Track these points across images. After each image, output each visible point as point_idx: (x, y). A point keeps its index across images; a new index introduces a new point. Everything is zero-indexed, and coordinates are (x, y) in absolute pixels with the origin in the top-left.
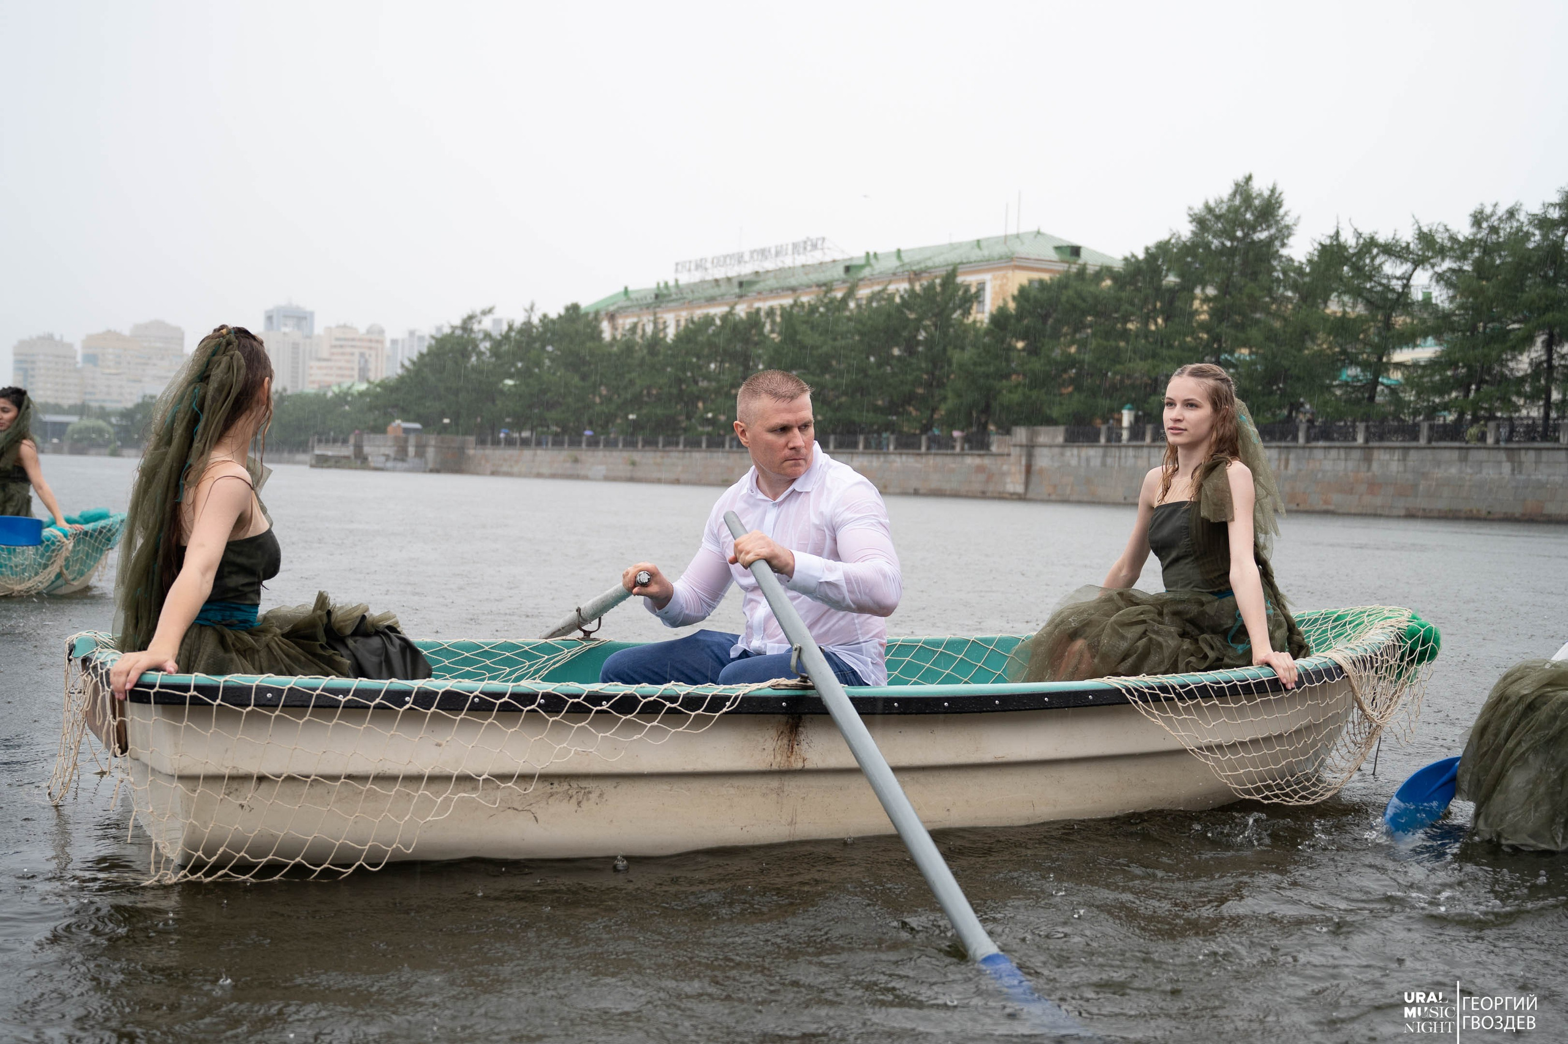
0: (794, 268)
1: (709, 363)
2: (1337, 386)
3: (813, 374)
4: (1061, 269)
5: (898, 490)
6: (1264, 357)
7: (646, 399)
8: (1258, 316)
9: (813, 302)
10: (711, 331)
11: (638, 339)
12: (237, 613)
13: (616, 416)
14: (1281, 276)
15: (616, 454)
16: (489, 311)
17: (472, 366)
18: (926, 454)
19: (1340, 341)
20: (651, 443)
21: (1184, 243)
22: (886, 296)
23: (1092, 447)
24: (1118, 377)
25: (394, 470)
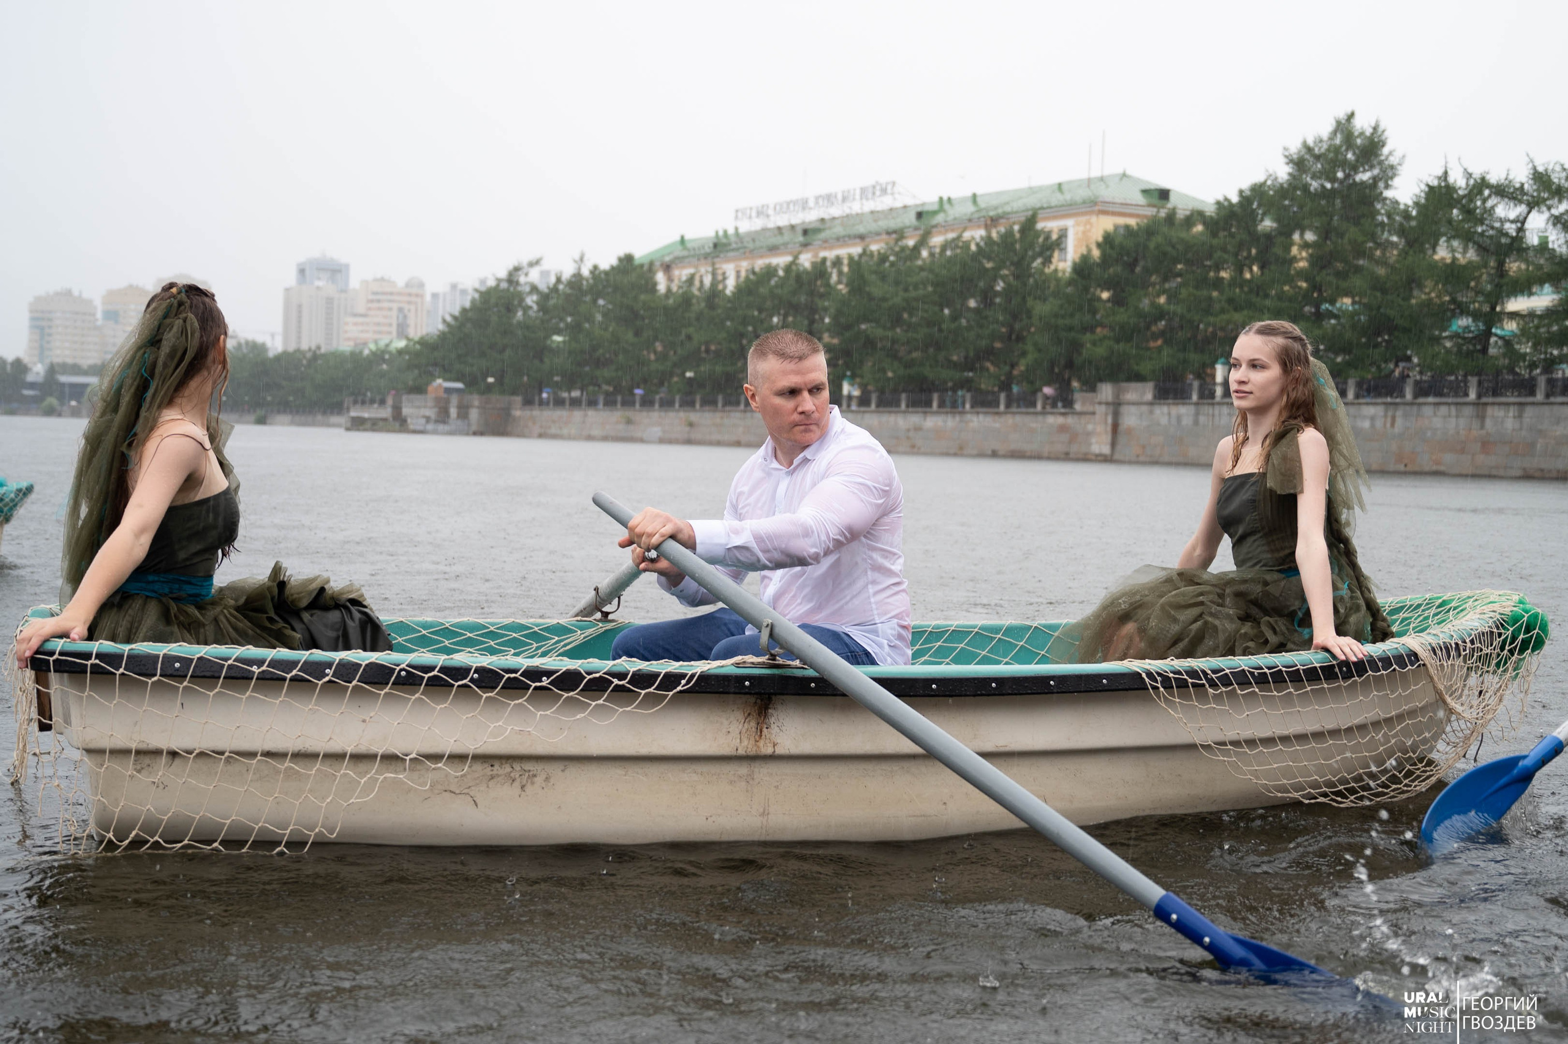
0: (862, 214)
1: (771, 316)
2: (1446, 337)
3: (884, 328)
4: (1149, 213)
5: (975, 452)
6: (1368, 307)
7: (704, 355)
8: (1361, 262)
9: (882, 251)
10: (773, 282)
11: (695, 291)
12: (186, 587)
13: (672, 374)
14: (1386, 220)
15: (672, 414)
16: (536, 263)
17: (519, 323)
18: (1005, 413)
19: (1449, 288)
20: (709, 402)
21: (1281, 185)
22: (960, 244)
23: (1183, 404)
24: (1210, 329)
25: (435, 432)
